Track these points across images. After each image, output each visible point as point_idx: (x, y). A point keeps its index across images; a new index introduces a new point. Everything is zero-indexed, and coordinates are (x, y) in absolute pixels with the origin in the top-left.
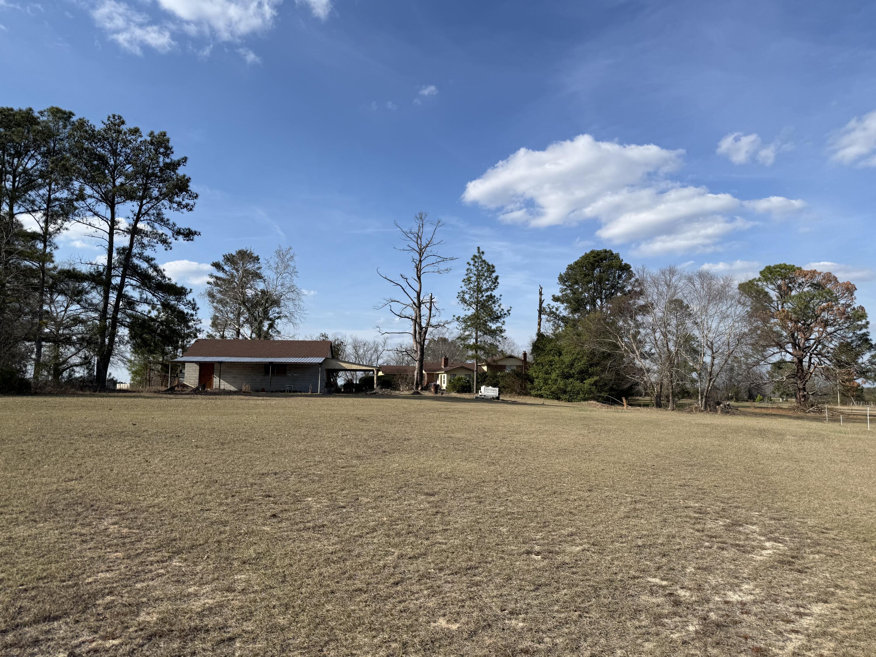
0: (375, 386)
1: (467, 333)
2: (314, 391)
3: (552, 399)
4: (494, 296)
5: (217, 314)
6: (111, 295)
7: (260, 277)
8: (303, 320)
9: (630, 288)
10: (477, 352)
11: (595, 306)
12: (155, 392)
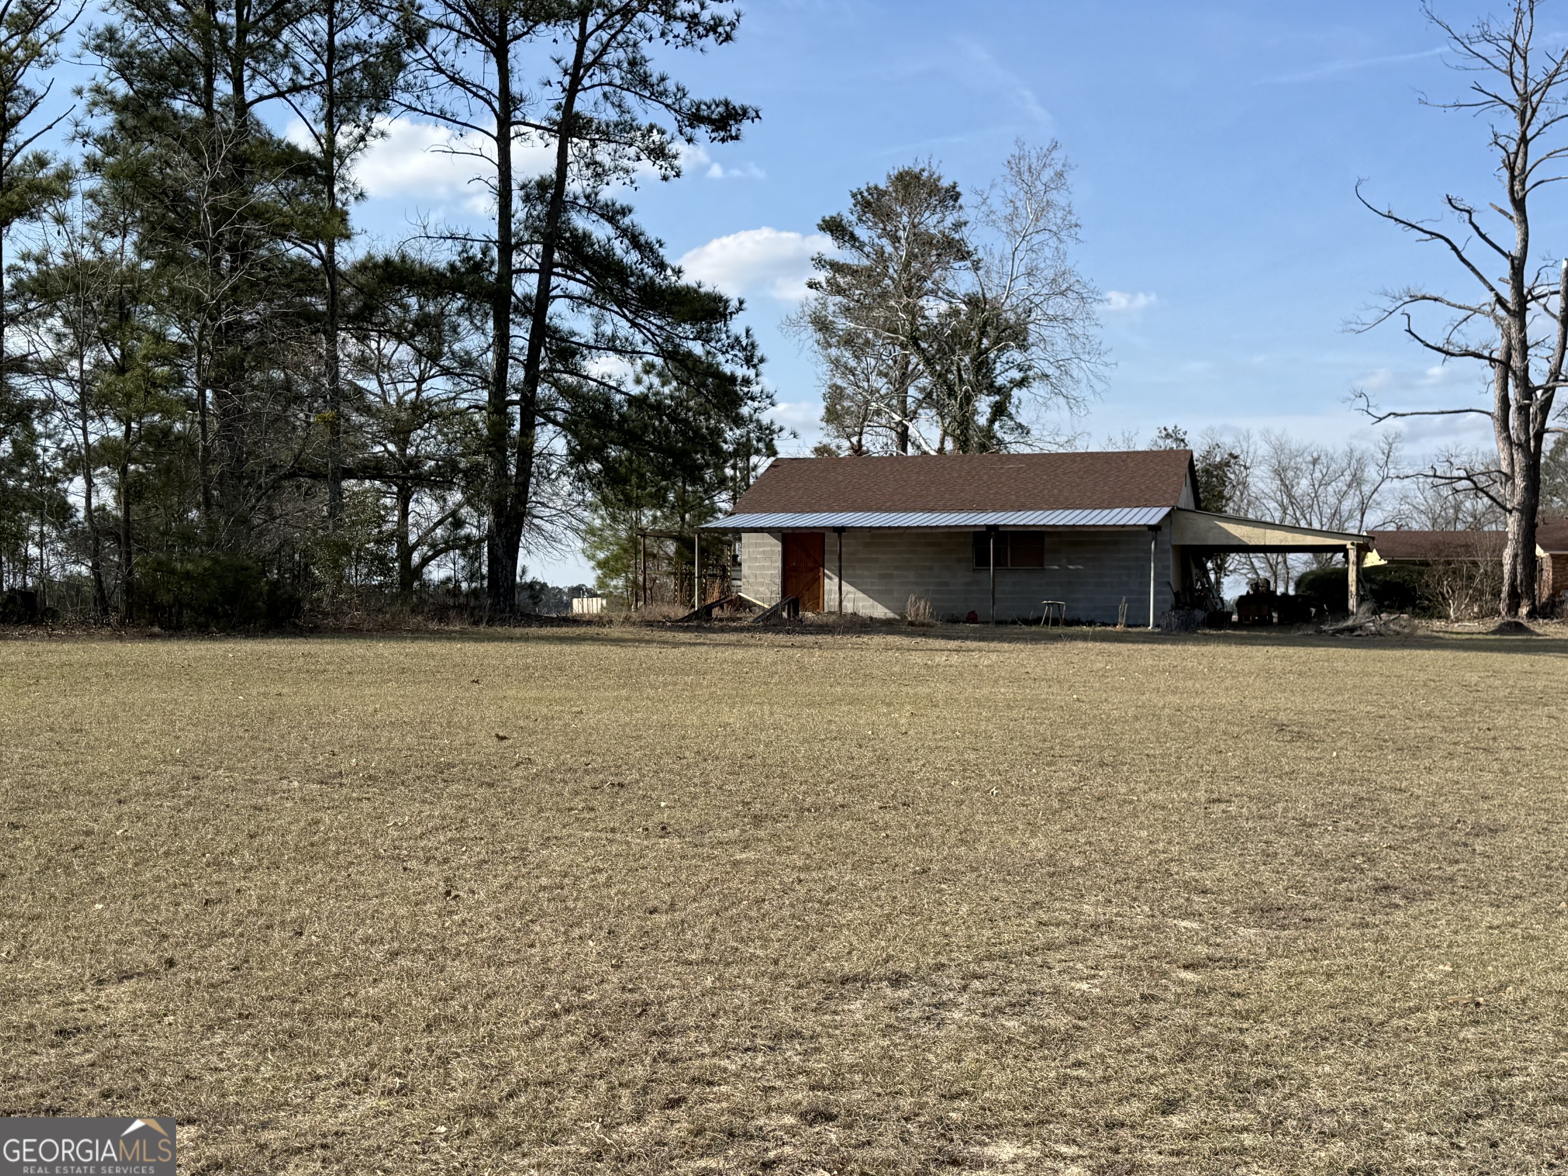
0: (1352, 603)
2: (1137, 620)
5: (839, 382)
6: (514, 330)
7: (964, 255)
8: (1099, 386)
12: (649, 624)
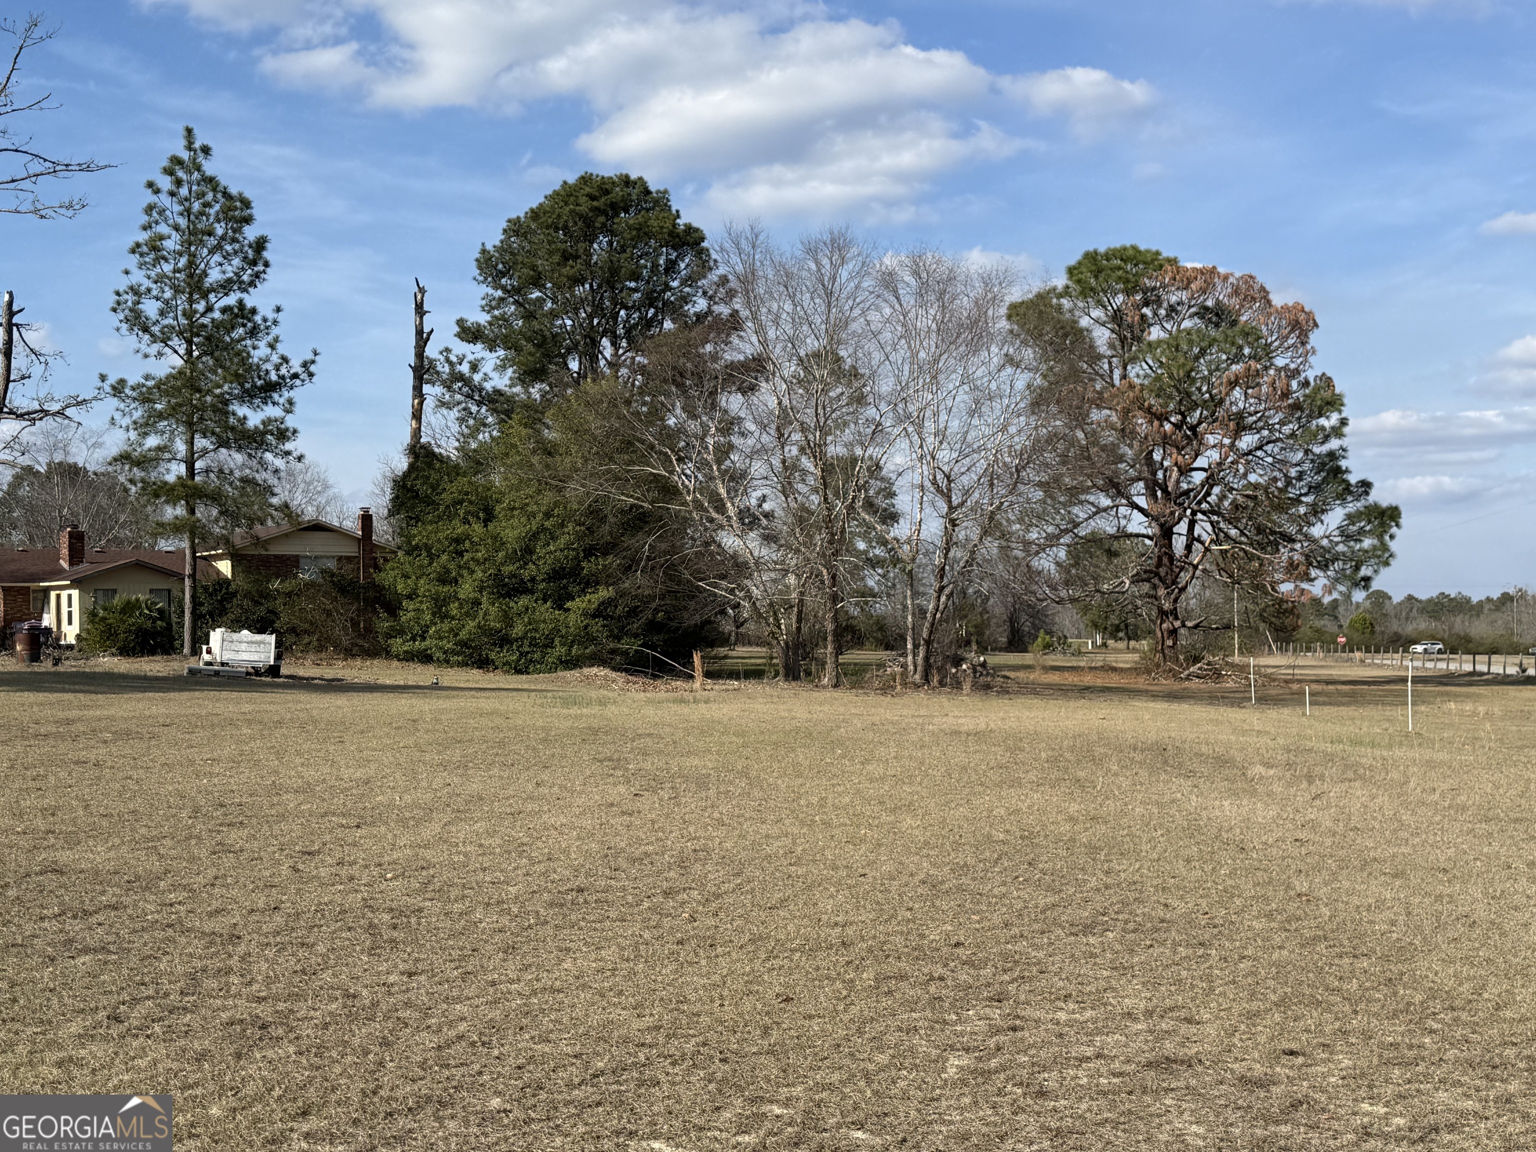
1: (152, 441)
3: (463, 664)
4: (254, 311)
9: (701, 304)
10: (192, 511)
11: (594, 359)
